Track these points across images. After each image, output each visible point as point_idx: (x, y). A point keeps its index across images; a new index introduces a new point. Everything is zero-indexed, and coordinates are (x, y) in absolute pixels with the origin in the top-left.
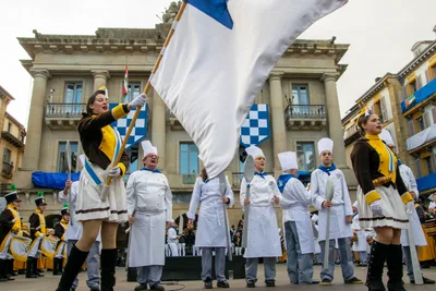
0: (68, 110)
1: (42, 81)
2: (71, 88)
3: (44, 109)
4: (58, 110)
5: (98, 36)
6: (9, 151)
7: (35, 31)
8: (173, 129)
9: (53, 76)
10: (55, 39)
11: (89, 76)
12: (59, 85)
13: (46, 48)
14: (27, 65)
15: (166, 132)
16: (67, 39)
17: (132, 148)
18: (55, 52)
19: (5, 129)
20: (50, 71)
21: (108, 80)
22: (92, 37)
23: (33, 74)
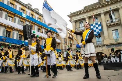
0: (81, 29)
1: (74, 23)
2: (81, 23)
3: (76, 30)
4: (79, 29)
5: (84, 9)
6: (70, 41)
7: (70, 13)
8: (109, 27)
9: (76, 22)
10: (75, 13)
11: (84, 19)
12: (78, 23)
13: (73, 16)
14: (70, 21)
15: (107, 28)
16: (77, 12)
17: (99, 35)
18: (75, 16)
19: (69, 36)
20: (75, 21)
21: (89, 19)
22: (83, 10)
23: (72, 22)
